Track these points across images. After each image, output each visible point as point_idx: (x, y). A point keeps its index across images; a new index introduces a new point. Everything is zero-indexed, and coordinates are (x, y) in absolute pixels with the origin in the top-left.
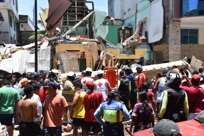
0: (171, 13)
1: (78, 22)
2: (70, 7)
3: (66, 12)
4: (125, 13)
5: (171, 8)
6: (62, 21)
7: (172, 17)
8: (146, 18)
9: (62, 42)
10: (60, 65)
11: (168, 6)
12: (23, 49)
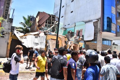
0: (99, 29)
1: (52, 26)
2: (49, 18)
3: (47, 20)
4: (66, 26)
5: (99, 27)
6: (45, 24)
7: (100, 31)
8: (82, 29)
9: (49, 34)
10: (48, 46)
11: (97, 26)
12: (31, 35)
